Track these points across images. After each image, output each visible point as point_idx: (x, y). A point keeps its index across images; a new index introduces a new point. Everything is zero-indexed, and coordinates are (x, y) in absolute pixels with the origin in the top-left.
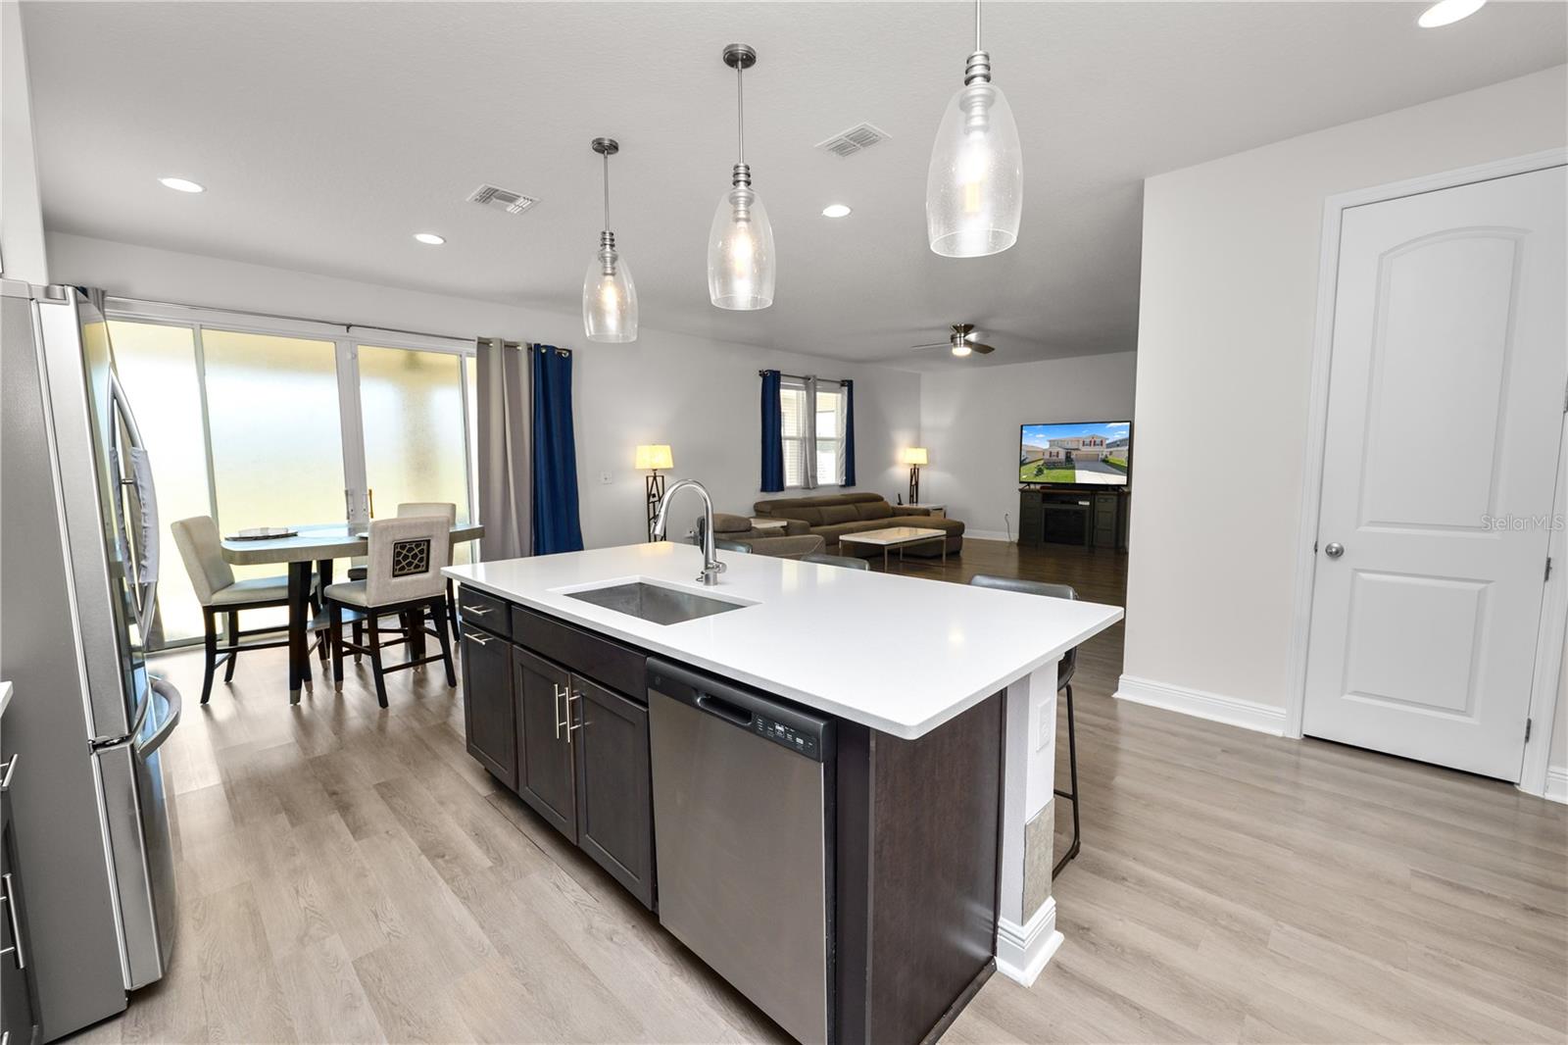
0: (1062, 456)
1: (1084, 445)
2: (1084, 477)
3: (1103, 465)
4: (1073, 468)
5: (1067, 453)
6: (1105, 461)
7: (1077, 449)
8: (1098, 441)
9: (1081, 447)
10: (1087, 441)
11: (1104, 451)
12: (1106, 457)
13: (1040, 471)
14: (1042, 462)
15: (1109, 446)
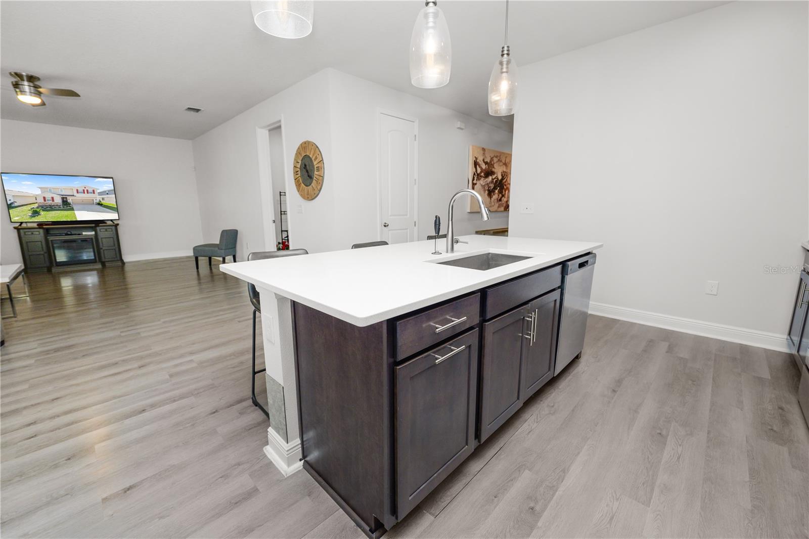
0: (58, 200)
1: (78, 192)
2: (82, 215)
3: (99, 206)
4: (72, 209)
5: (63, 198)
6: (100, 204)
7: (73, 196)
8: (90, 190)
9: (75, 194)
10: (80, 190)
11: (98, 198)
12: (100, 201)
13: (35, 213)
14: (36, 205)
15: (100, 194)
